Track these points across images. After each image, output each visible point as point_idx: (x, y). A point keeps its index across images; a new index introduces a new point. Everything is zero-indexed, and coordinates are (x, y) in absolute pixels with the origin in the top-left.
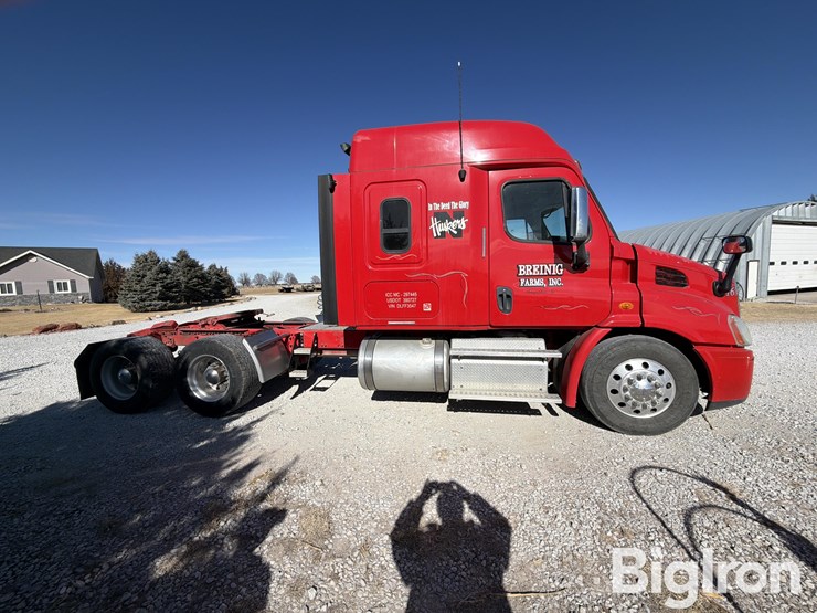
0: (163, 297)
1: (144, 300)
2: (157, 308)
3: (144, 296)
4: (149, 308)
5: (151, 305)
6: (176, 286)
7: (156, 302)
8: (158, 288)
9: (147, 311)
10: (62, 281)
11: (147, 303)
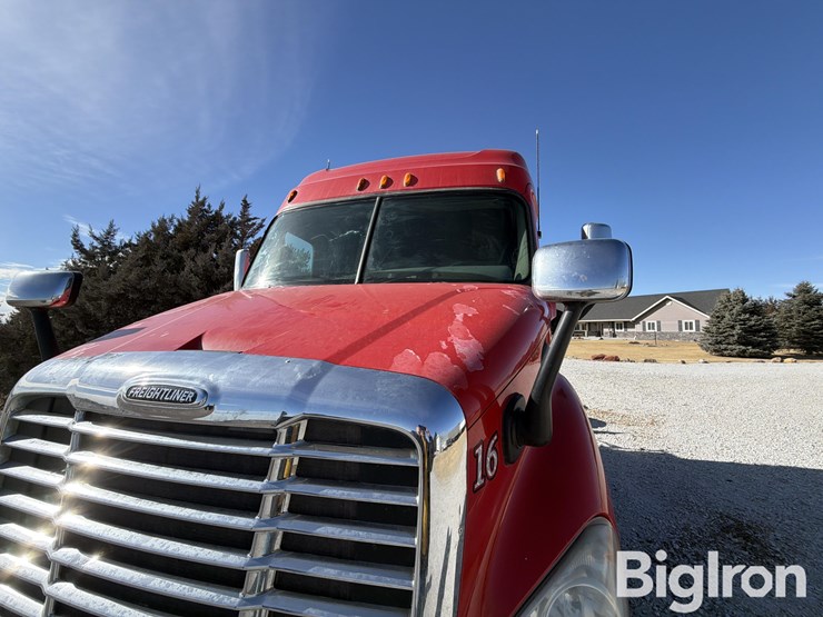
0: (742, 341)
1: (720, 343)
2: (734, 353)
3: (719, 339)
4: (725, 352)
5: (726, 349)
6: (765, 329)
7: (734, 347)
8: (738, 330)
9: (723, 355)
10: (689, 321)
11: (723, 347)
